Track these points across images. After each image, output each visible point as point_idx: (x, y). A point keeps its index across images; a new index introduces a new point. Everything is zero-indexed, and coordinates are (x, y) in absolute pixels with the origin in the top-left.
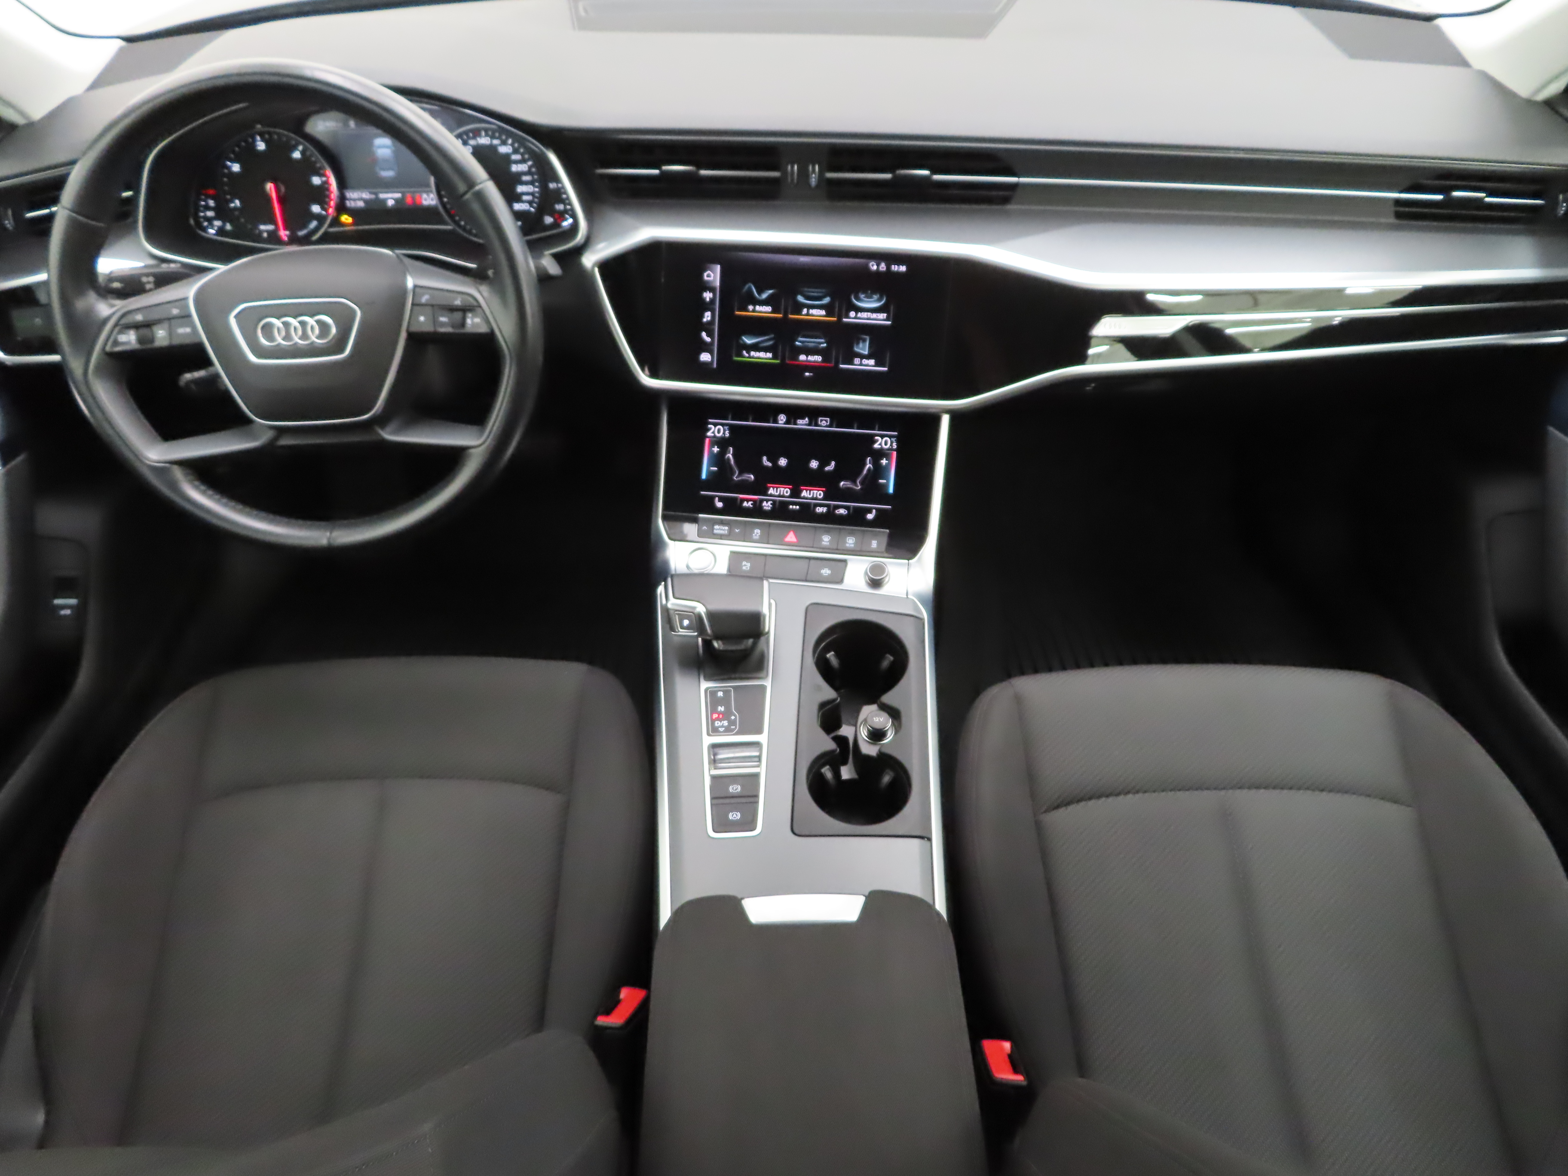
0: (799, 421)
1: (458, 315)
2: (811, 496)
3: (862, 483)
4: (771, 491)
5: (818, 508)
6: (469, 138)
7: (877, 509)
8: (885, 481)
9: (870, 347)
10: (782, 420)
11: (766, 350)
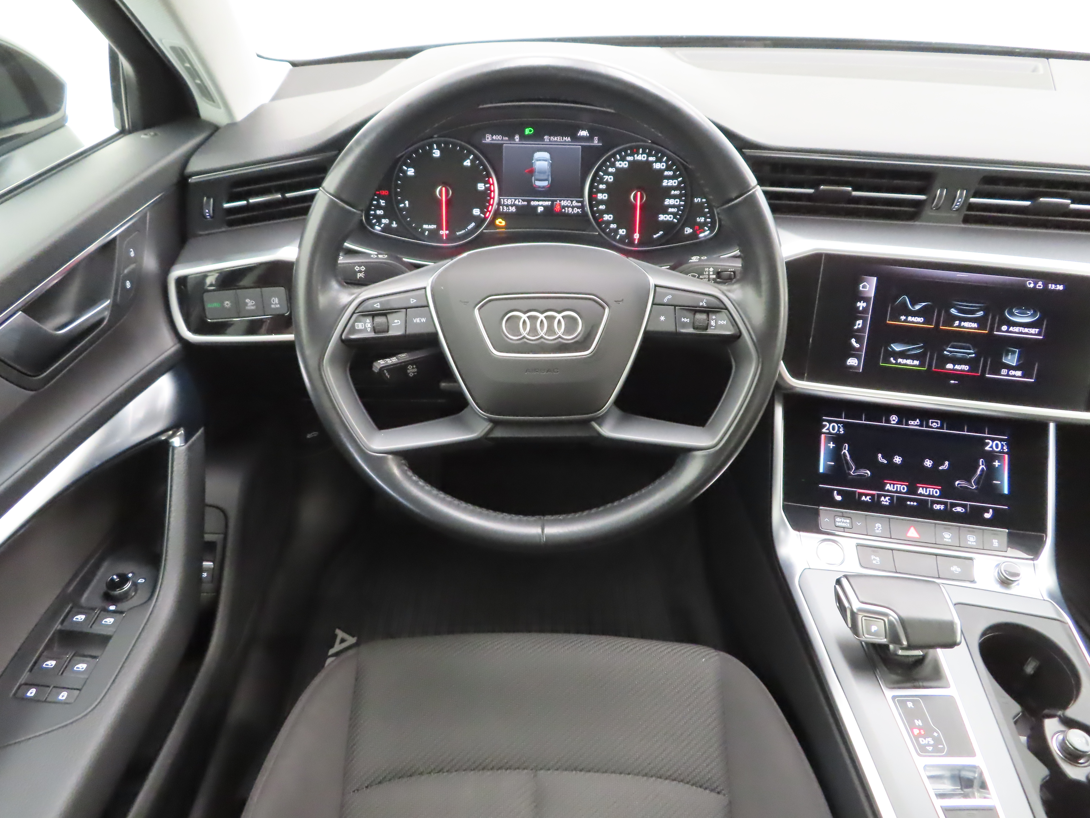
0: (911, 423)
1: (703, 317)
2: (928, 493)
3: (977, 483)
4: (888, 487)
5: (935, 505)
6: (627, 155)
7: (994, 509)
8: (999, 482)
9: (1018, 361)
10: (894, 420)
11: (913, 357)
